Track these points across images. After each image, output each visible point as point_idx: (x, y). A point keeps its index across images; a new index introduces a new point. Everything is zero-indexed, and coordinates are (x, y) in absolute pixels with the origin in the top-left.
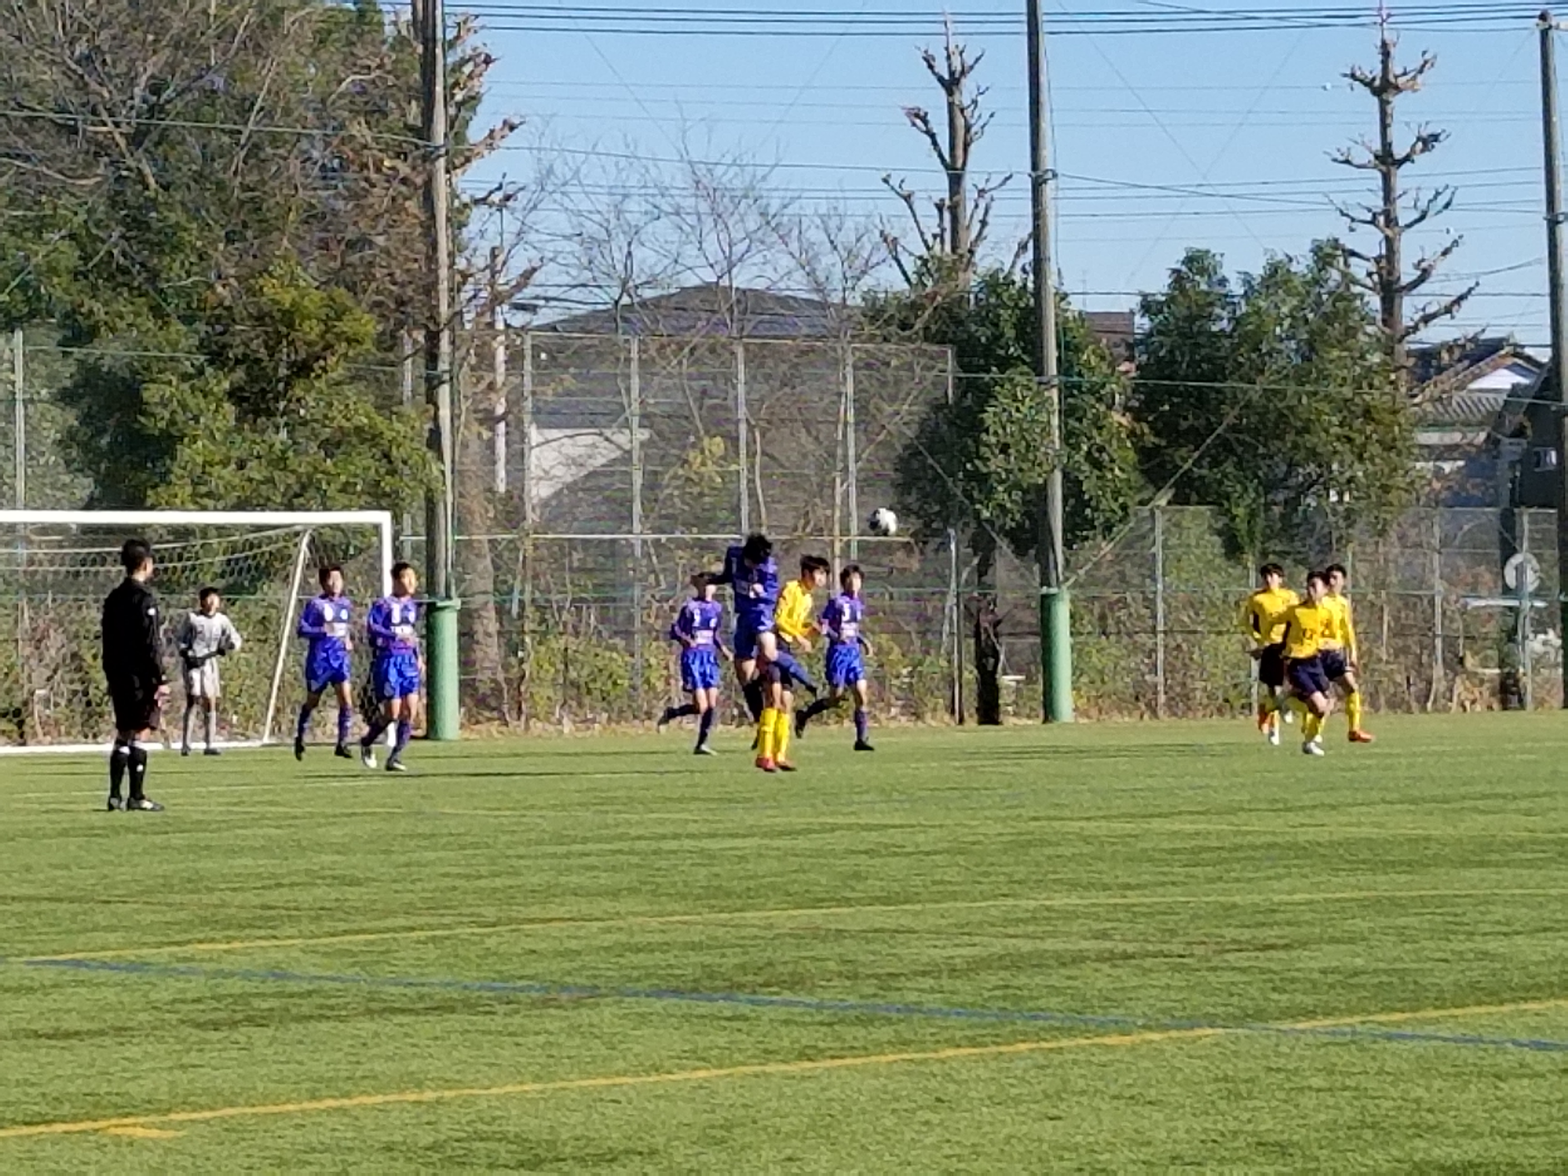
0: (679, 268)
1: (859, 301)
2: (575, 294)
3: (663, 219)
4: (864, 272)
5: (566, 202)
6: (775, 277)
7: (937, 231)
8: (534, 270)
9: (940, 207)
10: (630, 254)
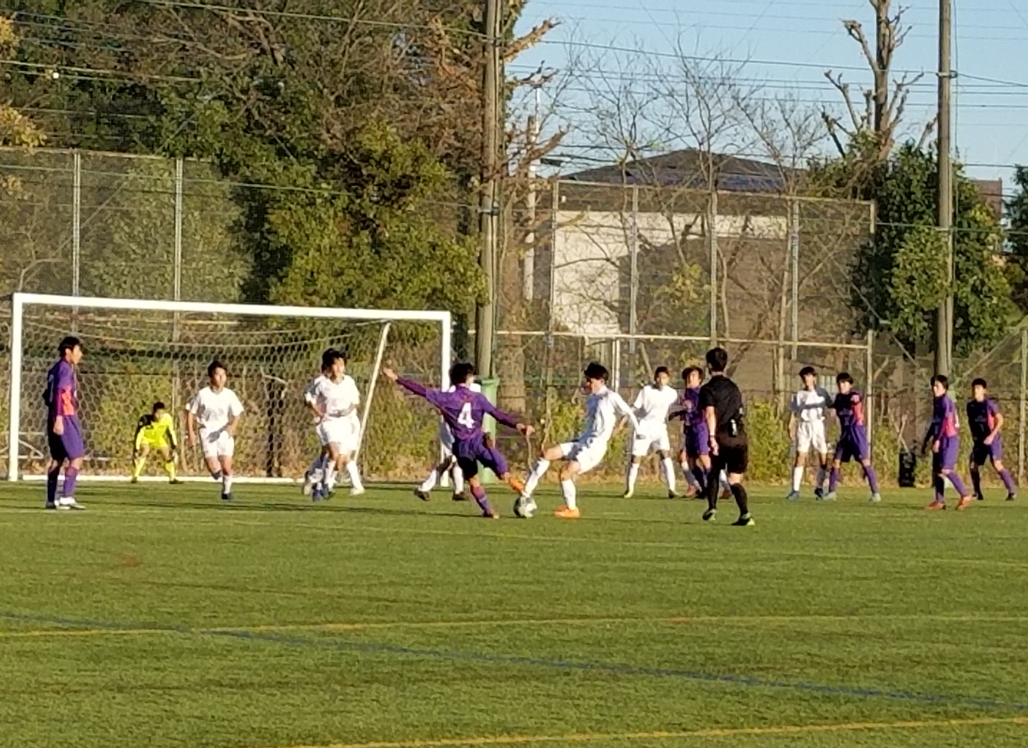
0: (671, 136)
1: (805, 166)
2: (592, 153)
3: (661, 99)
4: (810, 144)
5: (589, 84)
6: (743, 146)
7: (865, 114)
8: (563, 134)
9: (867, 96)
10: (634, 124)
